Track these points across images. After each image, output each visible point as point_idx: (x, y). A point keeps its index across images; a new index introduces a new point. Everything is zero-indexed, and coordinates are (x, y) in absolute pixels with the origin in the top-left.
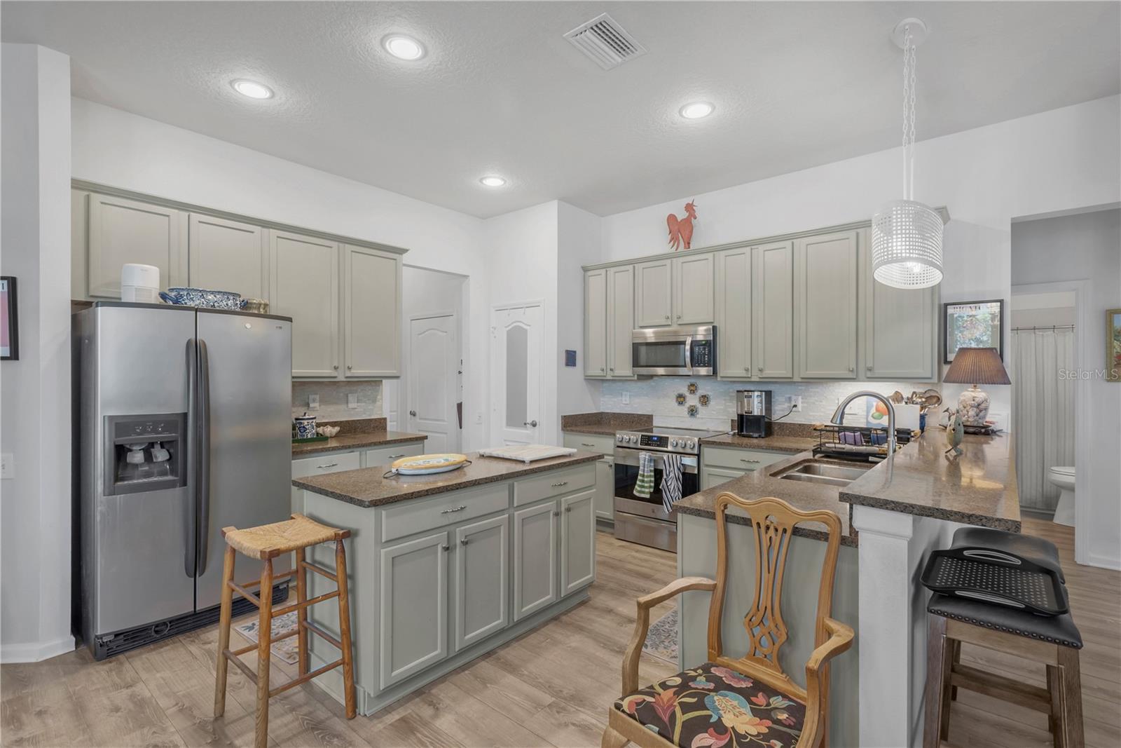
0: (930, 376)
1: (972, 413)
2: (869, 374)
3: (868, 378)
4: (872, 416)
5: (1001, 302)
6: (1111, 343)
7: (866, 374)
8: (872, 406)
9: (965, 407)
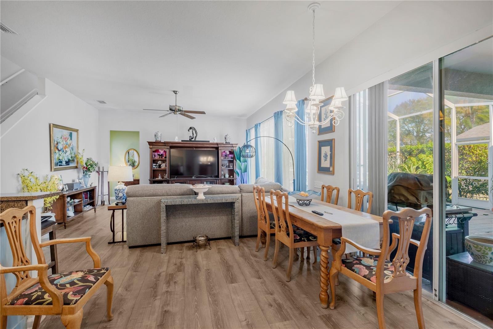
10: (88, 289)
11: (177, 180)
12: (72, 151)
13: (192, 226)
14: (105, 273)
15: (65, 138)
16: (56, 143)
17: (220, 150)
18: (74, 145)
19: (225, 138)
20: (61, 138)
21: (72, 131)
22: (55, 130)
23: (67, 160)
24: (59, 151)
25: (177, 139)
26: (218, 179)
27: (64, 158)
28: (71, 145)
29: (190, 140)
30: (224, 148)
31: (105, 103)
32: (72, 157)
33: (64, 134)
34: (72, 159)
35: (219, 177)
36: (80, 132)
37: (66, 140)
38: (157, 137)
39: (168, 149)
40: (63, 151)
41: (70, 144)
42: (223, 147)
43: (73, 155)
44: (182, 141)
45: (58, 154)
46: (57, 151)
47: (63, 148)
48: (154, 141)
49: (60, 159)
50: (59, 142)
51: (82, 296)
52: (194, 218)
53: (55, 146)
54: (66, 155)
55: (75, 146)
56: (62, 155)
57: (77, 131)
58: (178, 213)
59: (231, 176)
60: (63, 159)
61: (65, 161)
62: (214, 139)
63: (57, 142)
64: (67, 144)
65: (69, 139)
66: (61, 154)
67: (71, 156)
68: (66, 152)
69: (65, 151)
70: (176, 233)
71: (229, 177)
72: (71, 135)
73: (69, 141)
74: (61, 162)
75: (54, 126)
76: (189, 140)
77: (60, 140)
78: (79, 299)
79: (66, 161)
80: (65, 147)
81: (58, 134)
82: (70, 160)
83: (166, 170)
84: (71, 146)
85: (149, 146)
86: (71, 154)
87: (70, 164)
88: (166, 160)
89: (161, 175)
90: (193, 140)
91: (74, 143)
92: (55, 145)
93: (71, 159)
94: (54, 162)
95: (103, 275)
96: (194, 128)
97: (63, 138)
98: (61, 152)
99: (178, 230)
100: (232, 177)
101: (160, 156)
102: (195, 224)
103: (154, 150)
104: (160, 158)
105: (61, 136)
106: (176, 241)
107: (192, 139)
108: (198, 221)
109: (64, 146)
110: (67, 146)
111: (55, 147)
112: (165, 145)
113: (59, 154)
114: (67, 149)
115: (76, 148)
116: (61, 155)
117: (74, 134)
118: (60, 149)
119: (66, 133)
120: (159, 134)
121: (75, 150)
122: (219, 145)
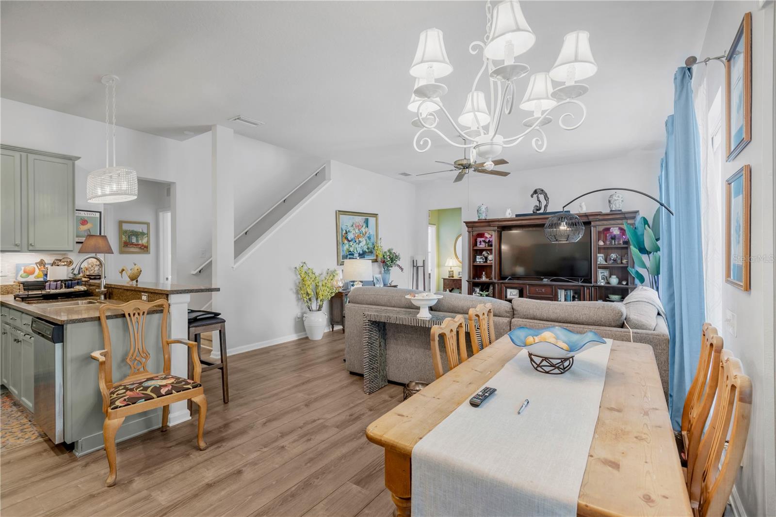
0: (72, 250)
1: (97, 268)
2: (31, 248)
3: (30, 250)
4: (21, 276)
5: (100, 213)
6: (122, 236)
7: (28, 248)
8: (21, 269)
9: (92, 266)
10: (144, 400)
11: (508, 283)
12: (368, 241)
13: (420, 362)
14: (190, 389)
15: (358, 226)
16: (344, 232)
17: (594, 227)
18: (371, 233)
19: (609, 201)
20: (352, 226)
21: (367, 217)
22: (343, 217)
23: (361, 252)
24: (349, 241)
25: (510, 214)
26: (587, 286)
27: (357, 250)
28: (368, 233)
29: (534, 212)
30: (605, 222)
31: (410, 175)
32: (368, 249)
33: (356, 221)
34: (369, 250)
35: (591, 283)
36: (379, 217)
37: (360, 227)
38: (480, 213)
39: (494, 231)
40: (356, 241)
41: (366, 233)
42: (600, 220)
43: (370, 246)
44: (517, 216)
45: (347, 246)
46: (346, 242)
47: (354, 238)
48: (476, 220)
49: (350, 251)
50: (349, 231)
51: (130, 405)
52: (423, 350)
53: (342, 236)
54: (360, 246)
55: (374, 235)
56: (353, 246)
57: (375, 215)
58: (401, 337)
59: (622, 281)
60: (355, 251)
61: (358, 252)
62: (581, 206)
63: (346, 231)
64: (360, 233)
65: (364, 227)
66: (351, 244)
67: (367, 247)
68: (360, 242)
69: (357, 242)
70: (398, 367)
71: (620, 283)
72: (367, 221)
73: (363, 230)
74: (353, 255)
75: (341, 213)
76: (532, 213)
77: (351, 229)
78: (120, 407)
79: (359, 254)
80: (358, 237)
81: (346, 222)
82: (365, 251)
83: (492, 266)
84: (367, 235)
85: (467, 228)
86: (367, 244)
87: (366, 256)
88: (492, 249)
89: (486, 274)
90: (542, 211)
91: (371, 231)
92: (343, 234)
93: (367, 251)
94: (341, 254)
95: (183, 391)
96: (542, 190)
97: (354, 226)
98: (351, 243)
99: (401, 364)
100: (624, 283)
101: (486, 243)
102: (425, 360)
103: (475, 233)
104: (485, 247)
105: (352, 224)
106: (399, 382)
107: (539, 209)
108: (428, 355)
109: (357, 235)
110: (362, 235)
111: (344, 238)
112: (490, 226)
113: (349, 245)
114: (360, 239)
115: (375, 237)
116: (351, 246)
117: (372, 220)
118: (350, 239)
119: (360, 220)
120: (483, 208)
121: (373, 239)
122: (590, 218)
